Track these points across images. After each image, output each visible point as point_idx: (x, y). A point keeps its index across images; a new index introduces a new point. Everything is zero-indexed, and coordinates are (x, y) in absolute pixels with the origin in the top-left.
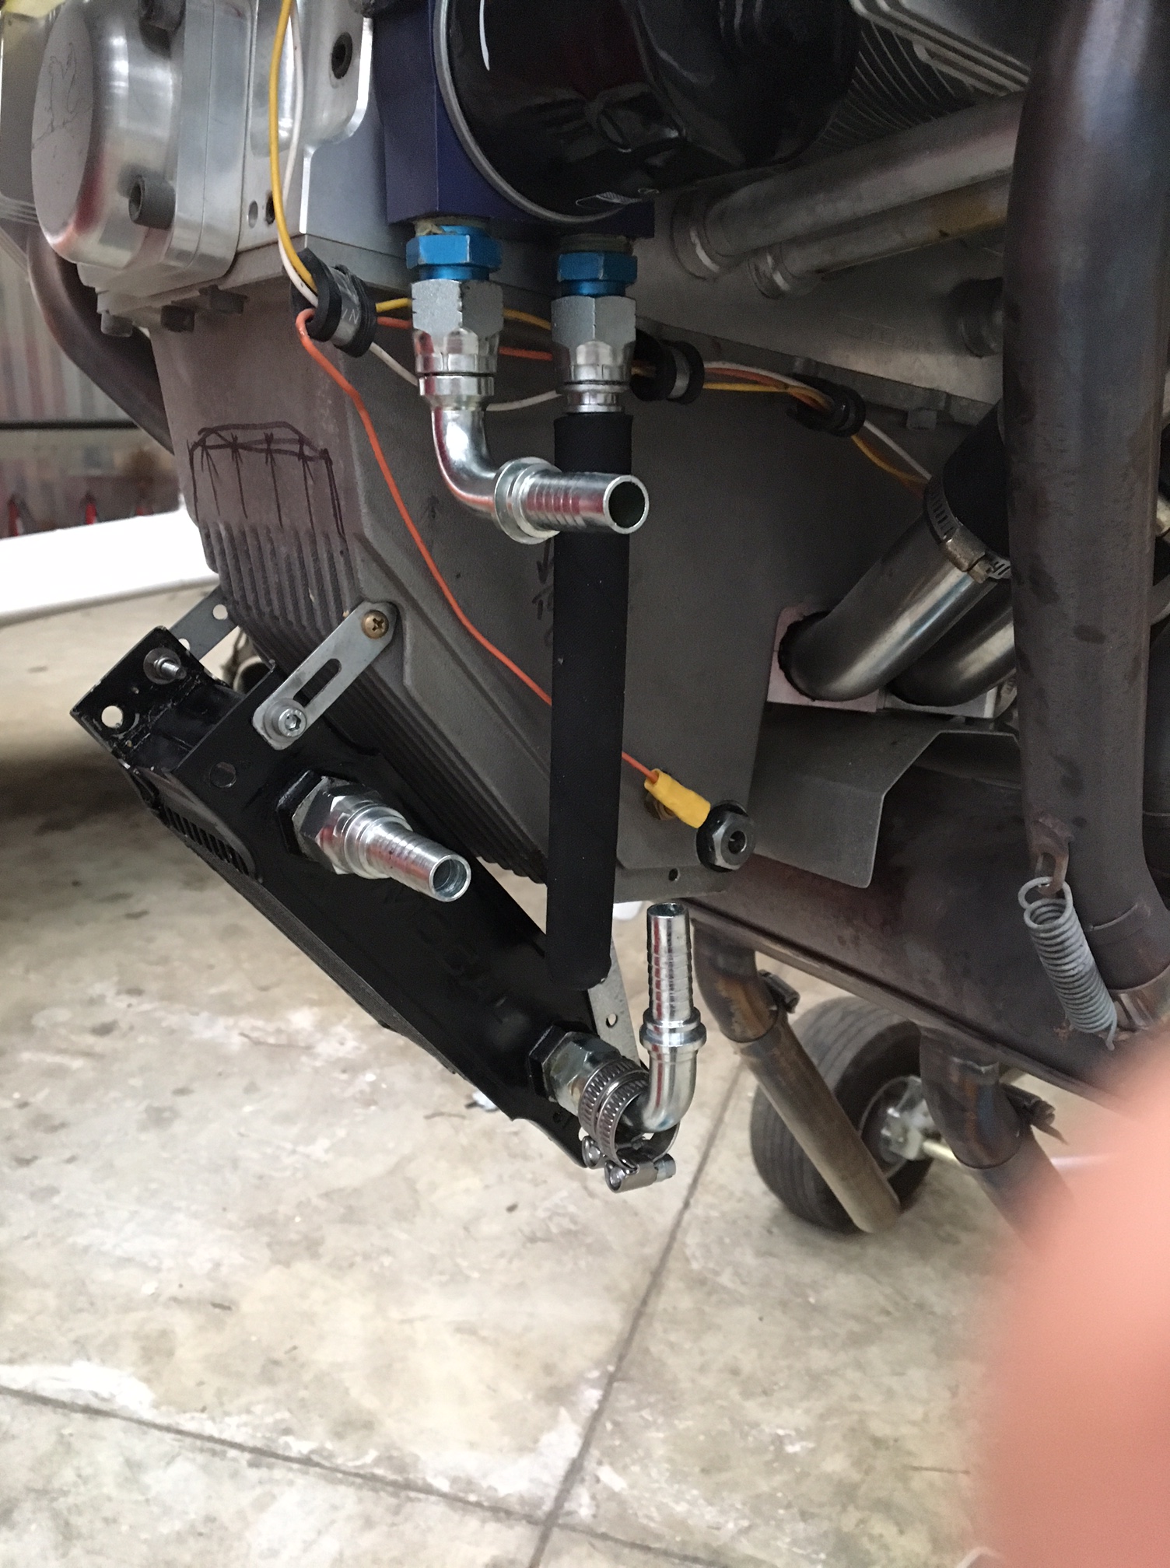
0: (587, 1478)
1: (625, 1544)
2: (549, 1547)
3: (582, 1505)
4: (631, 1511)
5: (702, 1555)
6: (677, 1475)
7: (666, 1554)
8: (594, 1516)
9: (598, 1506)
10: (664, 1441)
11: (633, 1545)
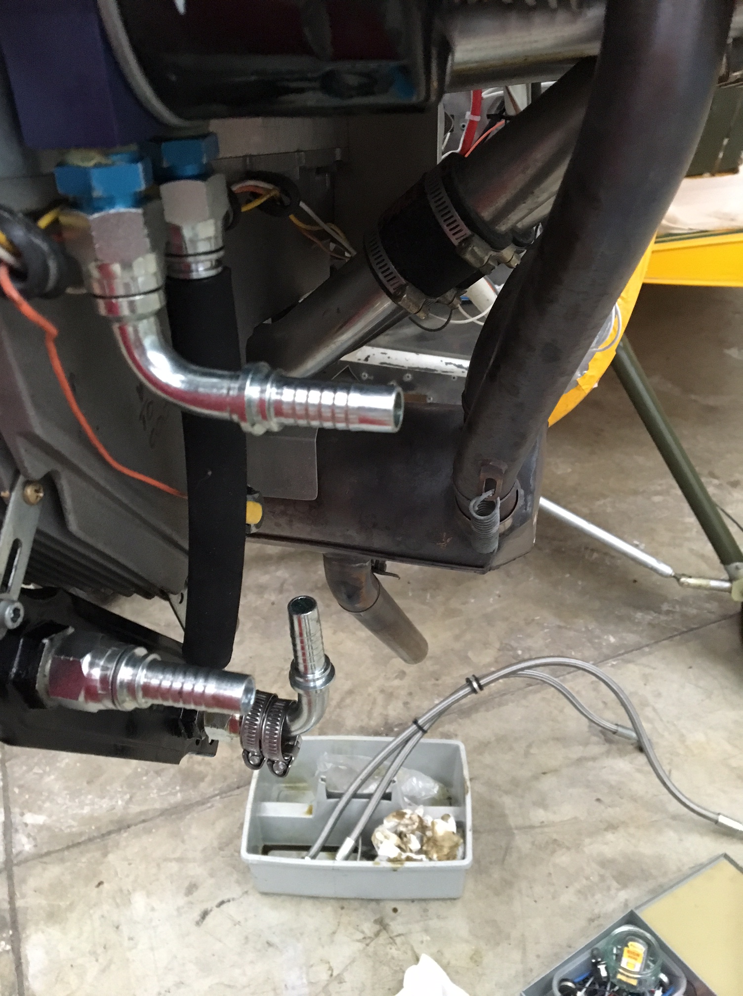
0: (19, 828)
1: (62, 850)
2: (16, 880)
3: (24, 844)
4: (57, 830)
5: (111, 828)
6: (74, 794)
7: (91, 840)
8: (35, 846)
9: (35, 839)
10: (56, 779)
11: (68, 848)
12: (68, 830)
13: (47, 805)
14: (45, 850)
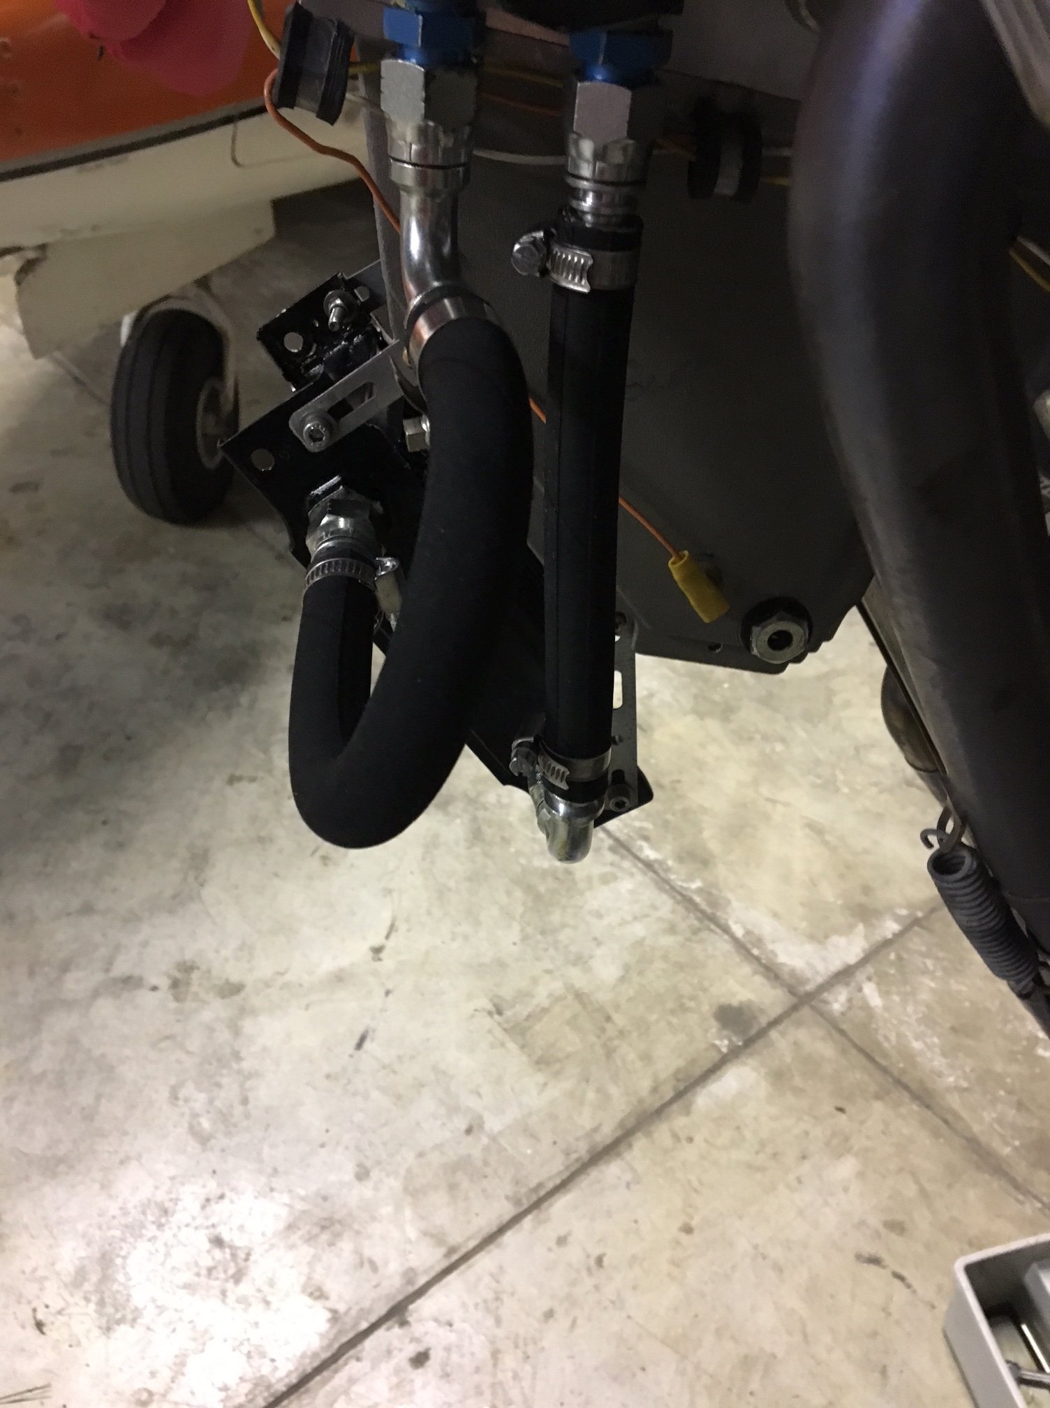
0: (853, 984)
1: (856, 1046)
2: (795, 1016)
3: (838, 1001)
4: (874, 1026)
5: (913, 1086)
6: (928, 1020)
7: (885, 1071)
8: (843, 1014)
9: (850, 1008)
10: (933, 990)
11: (861, 1050)
12: (881, 1039)
13: (896, 998)
14: (844, 1027)
